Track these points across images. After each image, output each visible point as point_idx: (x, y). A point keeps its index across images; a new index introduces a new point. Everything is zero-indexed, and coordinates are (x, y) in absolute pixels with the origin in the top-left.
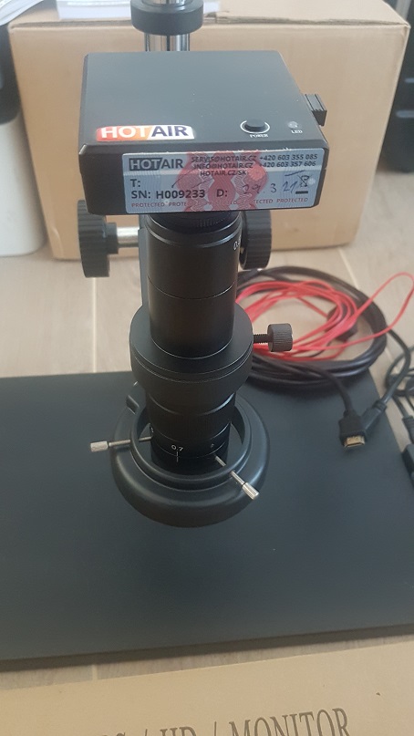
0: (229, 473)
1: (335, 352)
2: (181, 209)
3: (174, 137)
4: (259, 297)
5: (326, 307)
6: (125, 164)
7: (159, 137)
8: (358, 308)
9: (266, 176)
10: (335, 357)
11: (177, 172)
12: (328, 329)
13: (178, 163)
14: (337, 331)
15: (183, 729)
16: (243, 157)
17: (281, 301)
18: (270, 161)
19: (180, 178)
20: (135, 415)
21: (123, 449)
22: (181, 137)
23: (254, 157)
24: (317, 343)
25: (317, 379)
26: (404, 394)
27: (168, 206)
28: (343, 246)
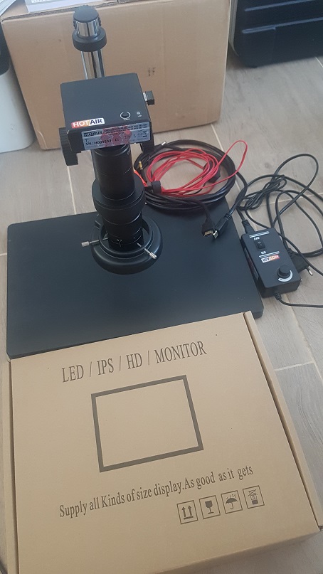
0: (143, 250)
1: (209, 189)
2: (104, 147)
3: (98, 124)
4: (164, 161)
5: (202, 163)
6: (83, 135)
7: (93, 124)
8: (219, 161)
9: (131, 132)
10: (208, 192)
11: (101, 135)
12: (203, 176)
13: (101, 133)
14: (209, 176)
15: (135, 354)
16: (122, 128)
17: (177, 163)
18: (132, 128)
19: (102, 137)
20: (100, 229)
21: (96, 244)
22: (100, 123)
23: (126, 128)
24: (197, 185)
25: (195, 206)
26: (245, 209)
27: (99, 146)
28: (213, 123)
